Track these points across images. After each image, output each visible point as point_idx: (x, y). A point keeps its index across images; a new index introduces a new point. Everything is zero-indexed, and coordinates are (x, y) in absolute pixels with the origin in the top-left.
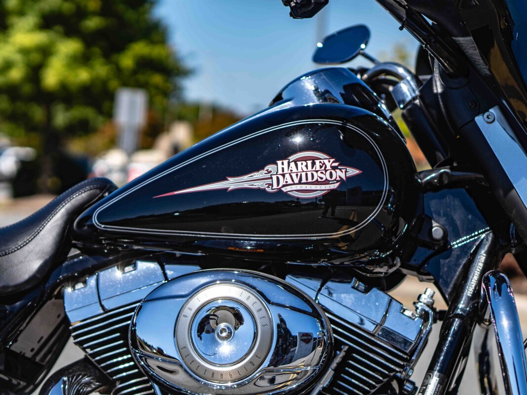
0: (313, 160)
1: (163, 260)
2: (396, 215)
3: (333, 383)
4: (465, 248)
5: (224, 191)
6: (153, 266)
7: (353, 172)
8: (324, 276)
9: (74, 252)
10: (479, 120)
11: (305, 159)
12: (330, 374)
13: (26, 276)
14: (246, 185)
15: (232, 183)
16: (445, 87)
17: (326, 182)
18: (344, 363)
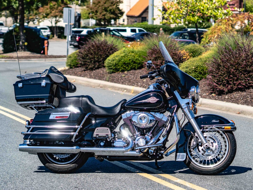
0: (153, 98)
2: (164, 104)
4: (173, 108)
5: (142, 102)
6: (133, 111)
7: (158, 99)
8: (155, 112)
9: (122, 109)
10: (174, 92)
12: (156, 124)
13: (117, 113)
14: (145, 101)
15: (143, 101)
17: (155, 101)
18: (158, 123)
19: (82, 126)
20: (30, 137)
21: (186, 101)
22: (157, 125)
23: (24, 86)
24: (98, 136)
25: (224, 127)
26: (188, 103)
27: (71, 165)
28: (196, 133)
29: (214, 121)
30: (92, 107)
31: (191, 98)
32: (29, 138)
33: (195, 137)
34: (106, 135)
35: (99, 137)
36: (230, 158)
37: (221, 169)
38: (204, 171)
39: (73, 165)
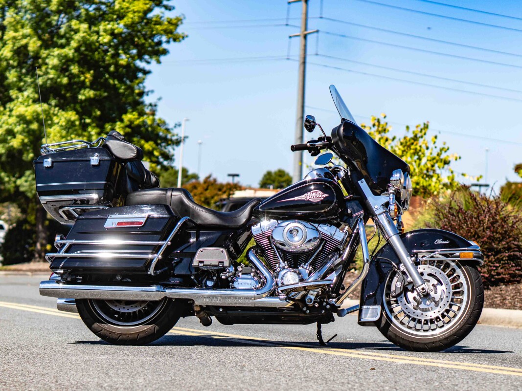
0: (317, 192)
1: (278, 219)
2: (338, 207)
3: (322, 249)
4: (356, 216)
6: (275, 221)
7: (327, 195)
8: (320, 222)
9: (253, 217)
10: (359, 182)
11: (315, 192)
12: (321, 247)
13: (242, 223)
14: (300, 199)
15: (296, 198)
16: (351, 174)
17: (320, 198)
18: (325, 244)
19: (171, 241)
20: (63, 263)
21: (383, 199)
22: (323, 248)
23: (54, 164)
24: (201, 265)
25: (458, 254)
26: (387, 205)
27: (146, 328)
28: (402, 264)
29: (439, 242)
30: (191, 210)
31: (393, 193)
32: (61, 266)
33: (401, 274)
34: (220, 262)
35: (204, 266)
36: (470, 317)
37: (452, 338)
38: (418, 343)
39: (150, 326)
